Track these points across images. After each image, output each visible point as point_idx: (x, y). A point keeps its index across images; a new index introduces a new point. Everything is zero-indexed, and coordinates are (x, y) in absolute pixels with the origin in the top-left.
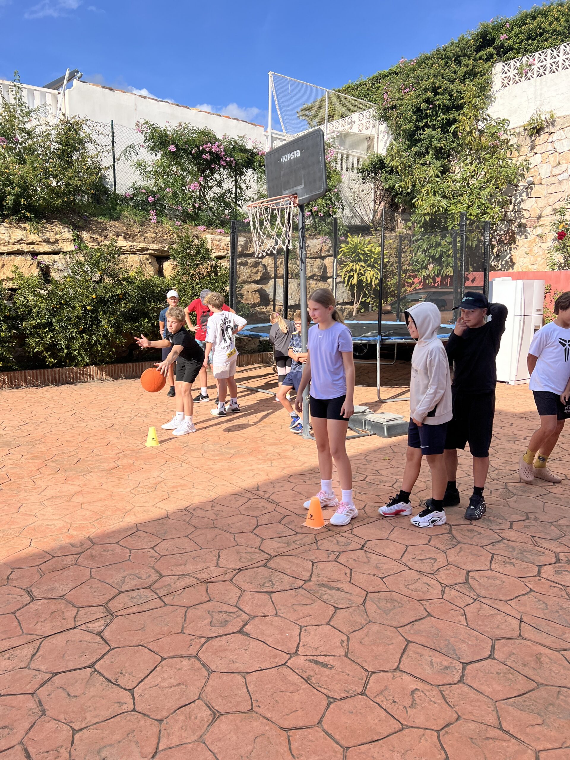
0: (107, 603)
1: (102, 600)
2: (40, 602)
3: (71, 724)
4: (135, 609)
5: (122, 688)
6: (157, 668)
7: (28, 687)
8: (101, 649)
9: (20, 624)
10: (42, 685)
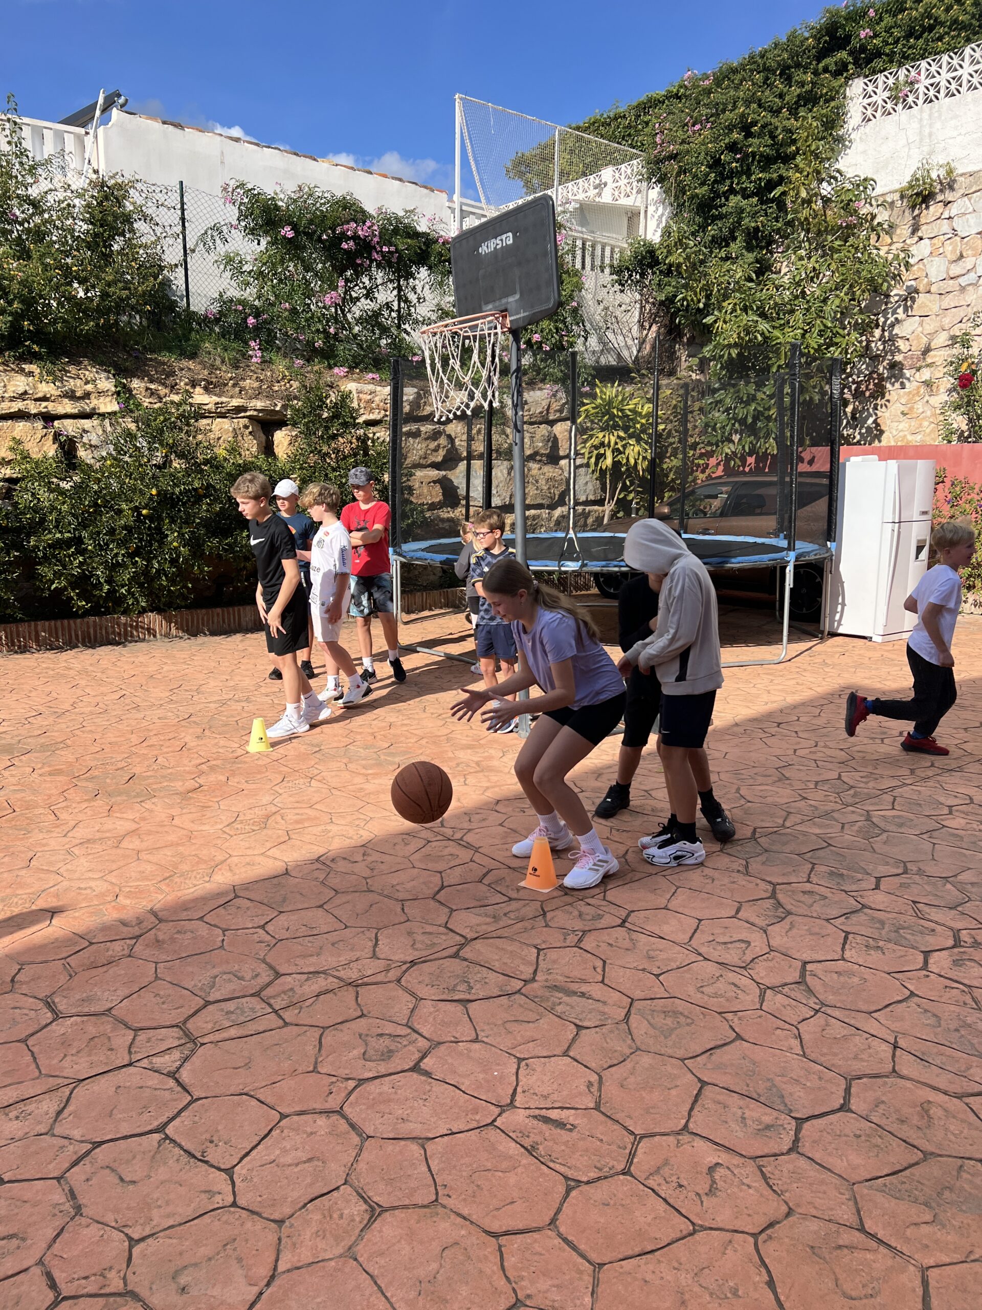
0: (185, 1021)
1: (176, 1017)
2: (69, 1022)
3: (126, 1230)
4: (233, 1032)
5: (212, 1166)
6: (273, 1133)
7: (51, 1167)
8: (176, 1100)
9: (35, 1059)
10: (75, 1164)
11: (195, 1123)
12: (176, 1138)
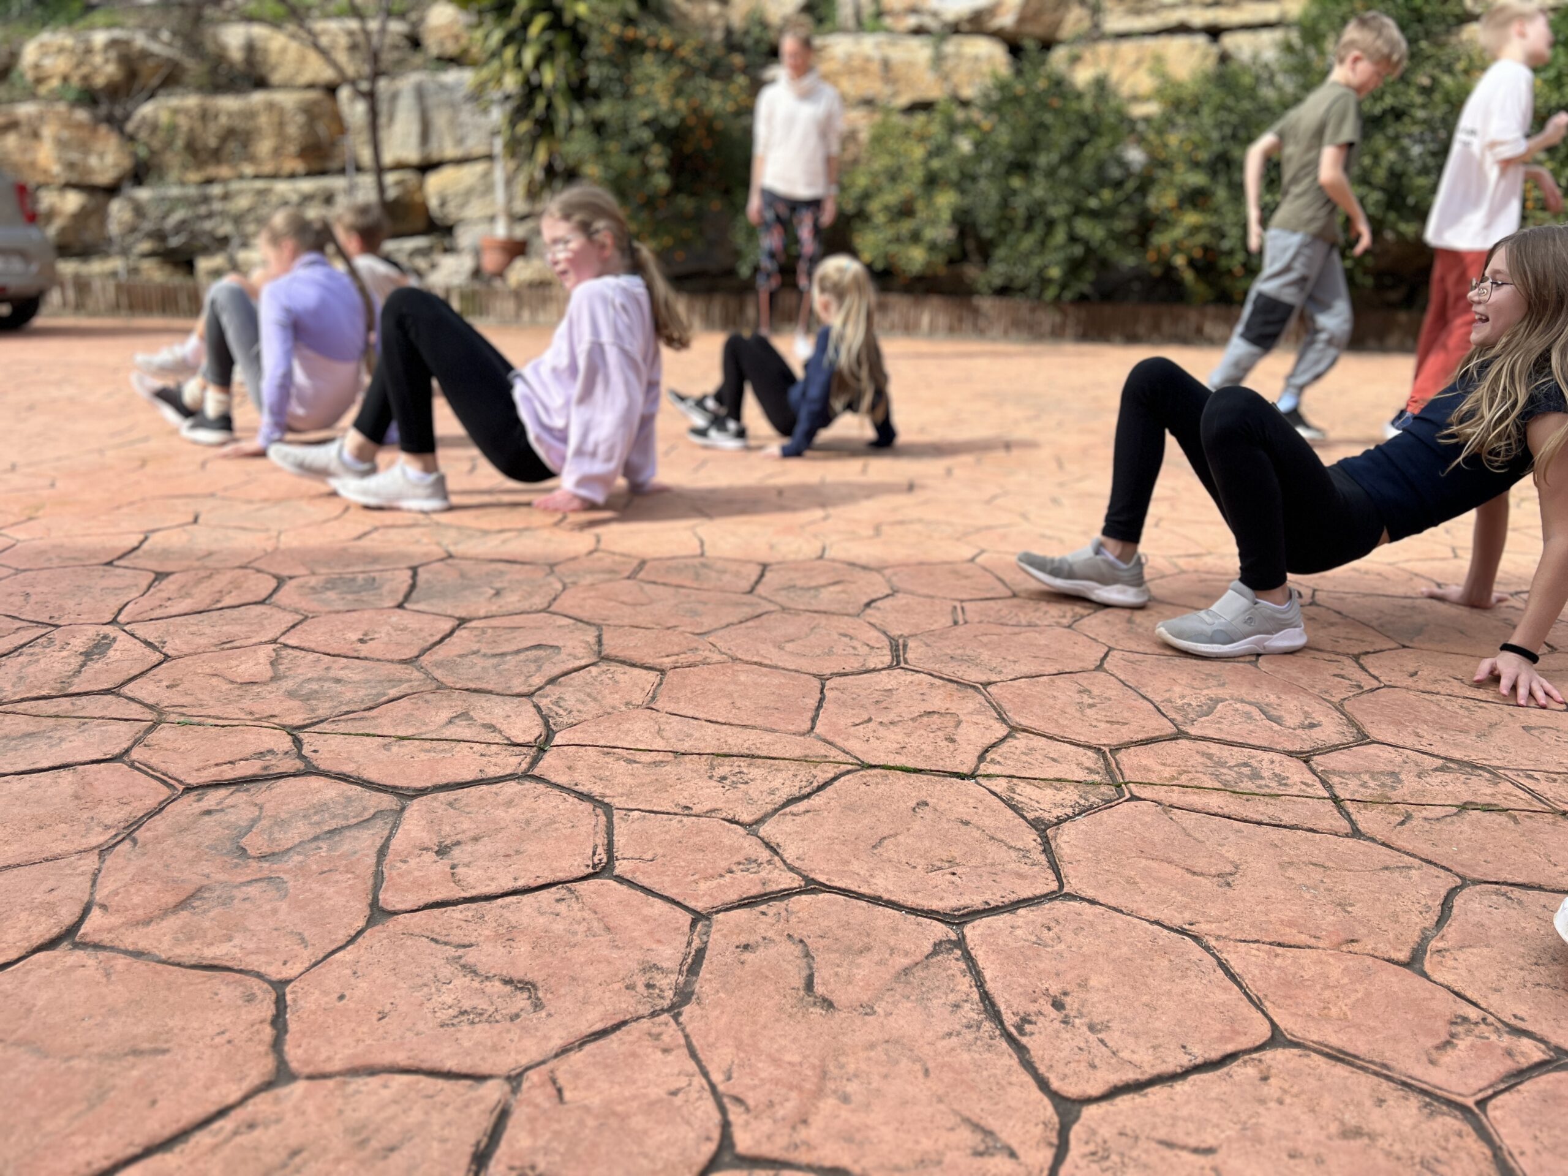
0: (1115, 750)
4: (1215, 801)
5: (1028, 1065)
6: (1235, 1068)
7: (703, 886)
8: (1021, 876)
9: (820, 706)
10: (748, 903)
11: (1040, 943)
12: (980, 954)
